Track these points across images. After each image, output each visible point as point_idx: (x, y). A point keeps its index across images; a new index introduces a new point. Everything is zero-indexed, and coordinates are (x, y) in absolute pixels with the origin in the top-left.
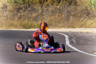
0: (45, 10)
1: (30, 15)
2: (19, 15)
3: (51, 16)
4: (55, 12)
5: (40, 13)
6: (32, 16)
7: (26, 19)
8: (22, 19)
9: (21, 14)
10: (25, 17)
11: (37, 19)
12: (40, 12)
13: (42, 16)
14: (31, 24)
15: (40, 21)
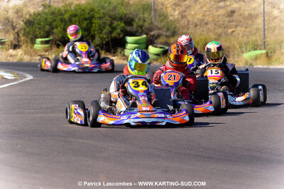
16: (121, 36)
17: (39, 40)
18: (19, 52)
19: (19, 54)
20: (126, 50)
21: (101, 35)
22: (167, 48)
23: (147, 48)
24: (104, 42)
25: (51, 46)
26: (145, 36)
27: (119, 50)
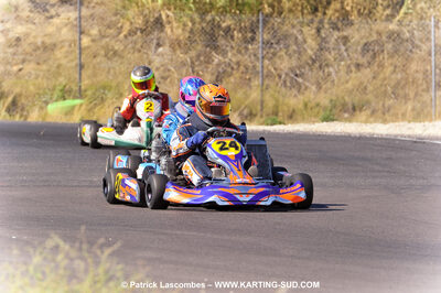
0: (333, 40)
1: (266, 62)
2: (218, 65)
3: (358, 66)
4: (377, 48)
5: (310, 52)
6: (275, 69)
7: (250, 79)
8: (232, 79)
9: (227, 60)
10: (246, 73)
11: (300, 80)
12: (312, 50)
13: (320, 67)
14: (277, 101)
15: (314, 88)
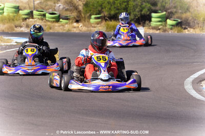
16: (148, 13)
17: (93, 16)
18: (80, 25)
19: (80, 26)
20: (152, 22)
21: (135, 13)
22: (179, 21)
23: (166, 21)
24: (137, 17)
25: (102, 21)
26: (164, 13)
27: (147, 22)
